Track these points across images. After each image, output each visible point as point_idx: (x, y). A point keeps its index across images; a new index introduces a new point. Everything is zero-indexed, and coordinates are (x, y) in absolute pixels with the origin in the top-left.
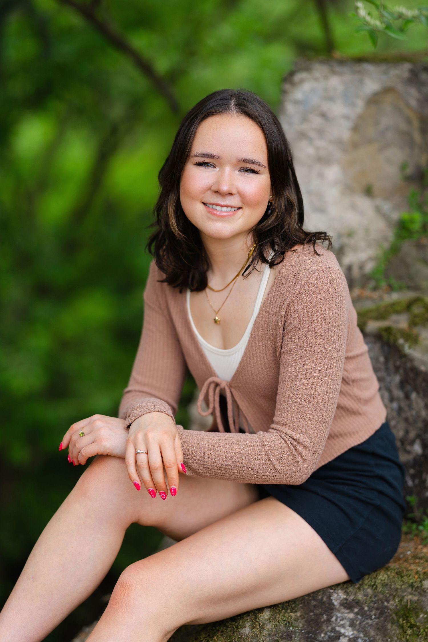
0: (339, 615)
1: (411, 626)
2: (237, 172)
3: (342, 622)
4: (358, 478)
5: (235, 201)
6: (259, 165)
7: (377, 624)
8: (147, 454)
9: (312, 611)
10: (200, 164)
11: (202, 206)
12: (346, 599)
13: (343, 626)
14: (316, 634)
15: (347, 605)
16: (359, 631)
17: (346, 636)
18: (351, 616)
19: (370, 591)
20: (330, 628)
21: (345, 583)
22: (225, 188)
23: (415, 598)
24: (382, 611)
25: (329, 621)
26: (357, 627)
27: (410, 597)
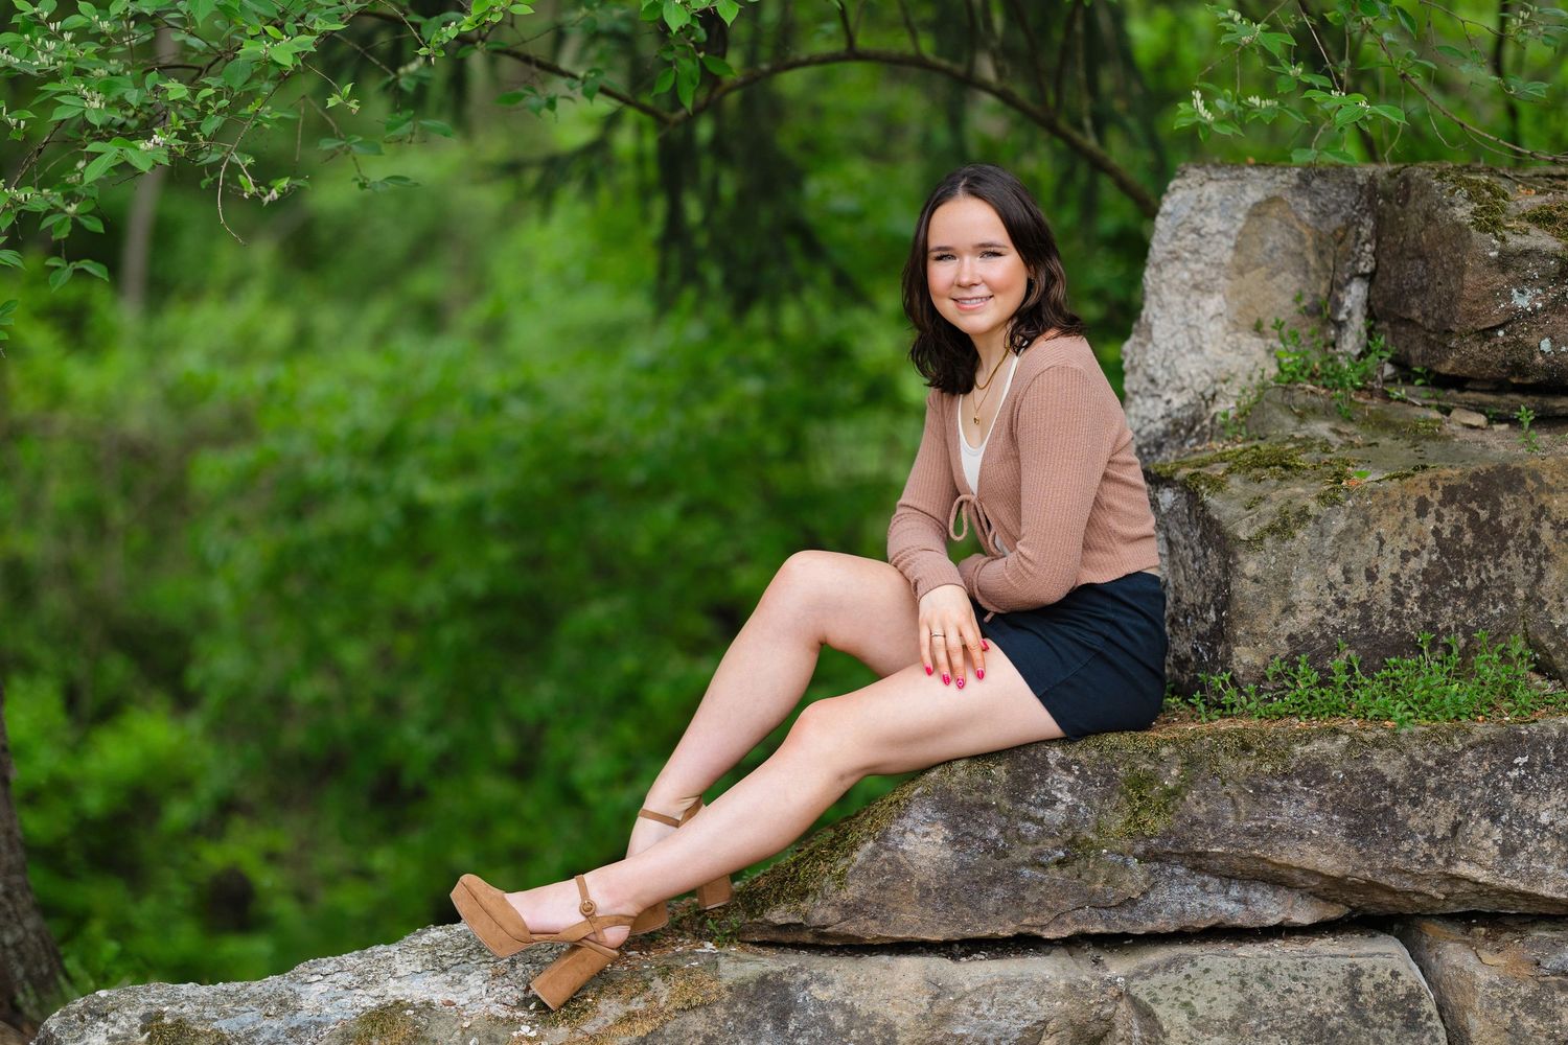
0: (1056, 777)
1: (1141, 798)
2: (978, 259)
3: (1059, 786)
4: (1087, 620)
5: (982, 291)
6: (1004, 247)
7: (1102, 792)
8: (945, 636)
9: (1020, 767)
10: (940, 258)
11: (952, 302)
12: (1064, 759)
13: (1060, 790)
14: (1024, 794)
15: (1065, 766)
16: (1079, 798)
17: (1063, 803)
18: (1071, 779)
19: (1095, 753)
20: (1043, 790)
21: (1061, 739)
22: (965, 280)
23: (1151, 767)
24: (1110, 779)
25: (1042, 781)
26: (1079, 793)
27: (1145, 766)
